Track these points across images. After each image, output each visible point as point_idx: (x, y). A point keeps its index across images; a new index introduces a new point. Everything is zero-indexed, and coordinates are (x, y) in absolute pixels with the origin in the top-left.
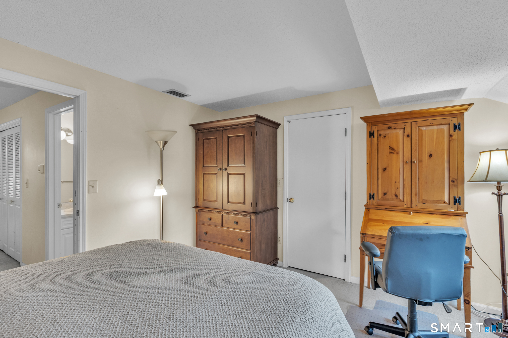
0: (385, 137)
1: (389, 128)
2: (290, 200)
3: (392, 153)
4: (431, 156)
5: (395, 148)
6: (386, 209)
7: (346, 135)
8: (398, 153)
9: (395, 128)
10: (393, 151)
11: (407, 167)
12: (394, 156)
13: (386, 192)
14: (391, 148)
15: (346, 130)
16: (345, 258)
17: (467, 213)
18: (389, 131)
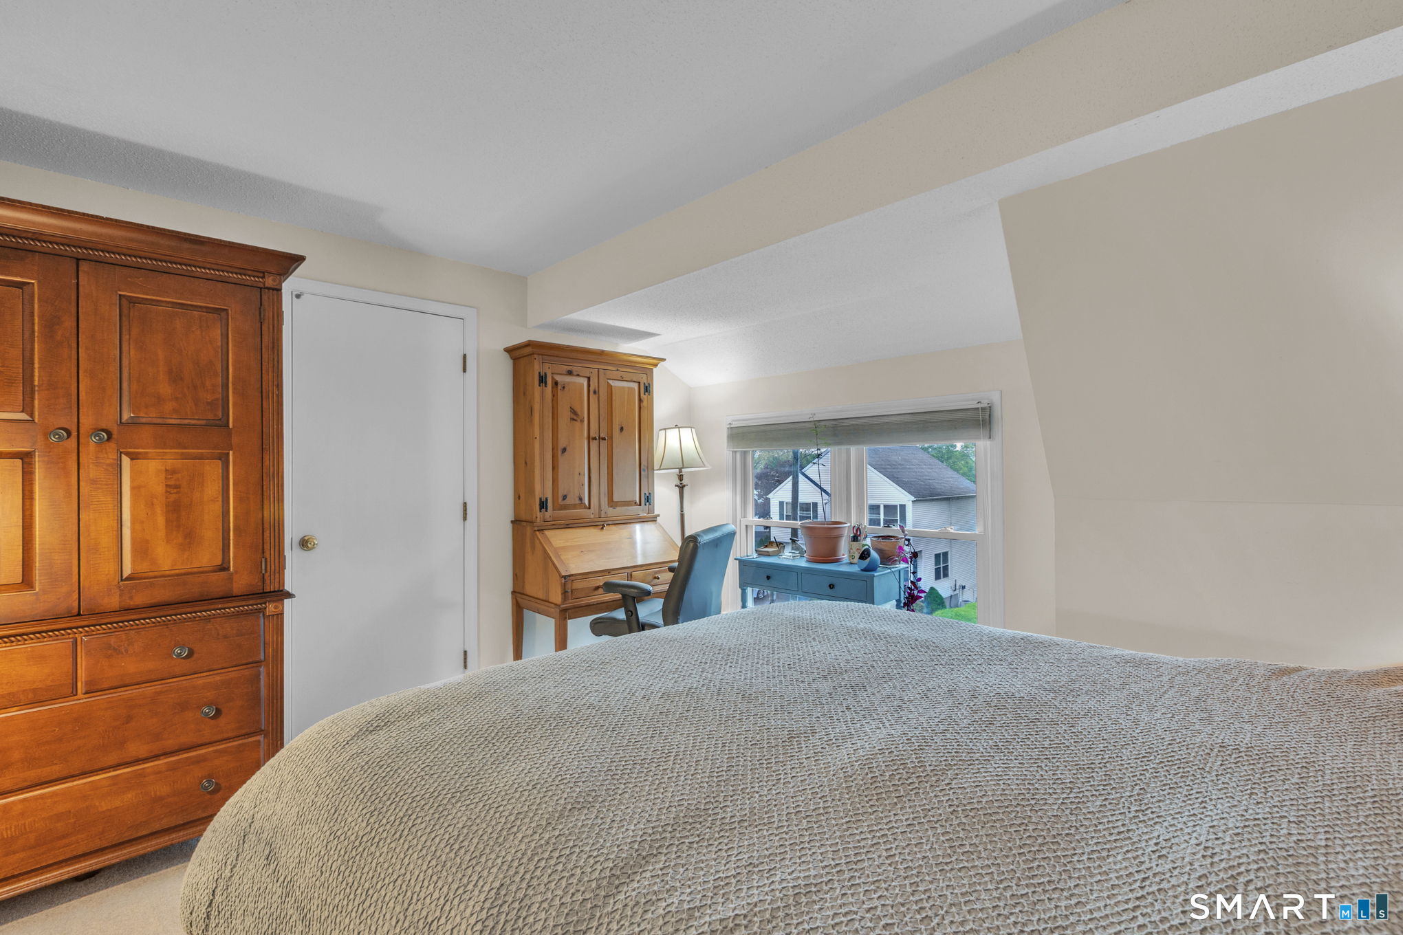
0: (564, 388)
1: (570, 373)
2: (304, 544)
3: (574, 420)
4: (622, 429)
5: (579, 413)
6: (568, 526)
7: (464, 370)
8: (582, 421)
9: (578, 375)
10: (575, 418)
11: (594, 444)
12: (577, 424)
13: (565, 493)
14: (573, 411)
15: (465, 357)
16: (465, 659)
17: (659, 515)
18: (569, 379)
